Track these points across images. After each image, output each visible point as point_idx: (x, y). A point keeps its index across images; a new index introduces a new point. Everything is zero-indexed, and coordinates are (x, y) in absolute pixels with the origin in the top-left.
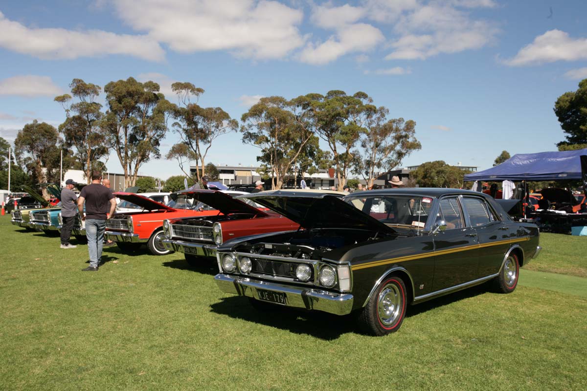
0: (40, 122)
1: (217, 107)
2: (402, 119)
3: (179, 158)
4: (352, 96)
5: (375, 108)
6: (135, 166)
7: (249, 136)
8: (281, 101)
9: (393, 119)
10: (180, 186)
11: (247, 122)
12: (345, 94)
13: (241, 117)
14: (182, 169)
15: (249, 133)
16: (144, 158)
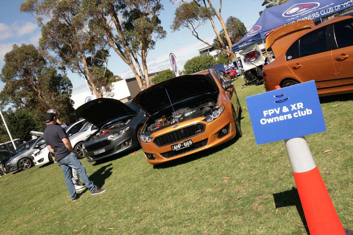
0: (20, 46)
3: (189, 25)
6: (141, 58)
10: (198, 67)
14: (198, 38)
16: (147, 44)
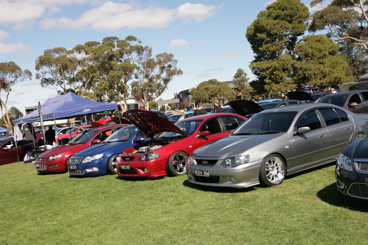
1: (10, 61)
2: (166, 53)
4: (124, 39)
5: (142, 47)
7: (47, 81)
8: (62, 51)
9: (160, 53)
11: (41, 70)
12: (118, 39)
13: (35, 67)
15: (46, 79)
